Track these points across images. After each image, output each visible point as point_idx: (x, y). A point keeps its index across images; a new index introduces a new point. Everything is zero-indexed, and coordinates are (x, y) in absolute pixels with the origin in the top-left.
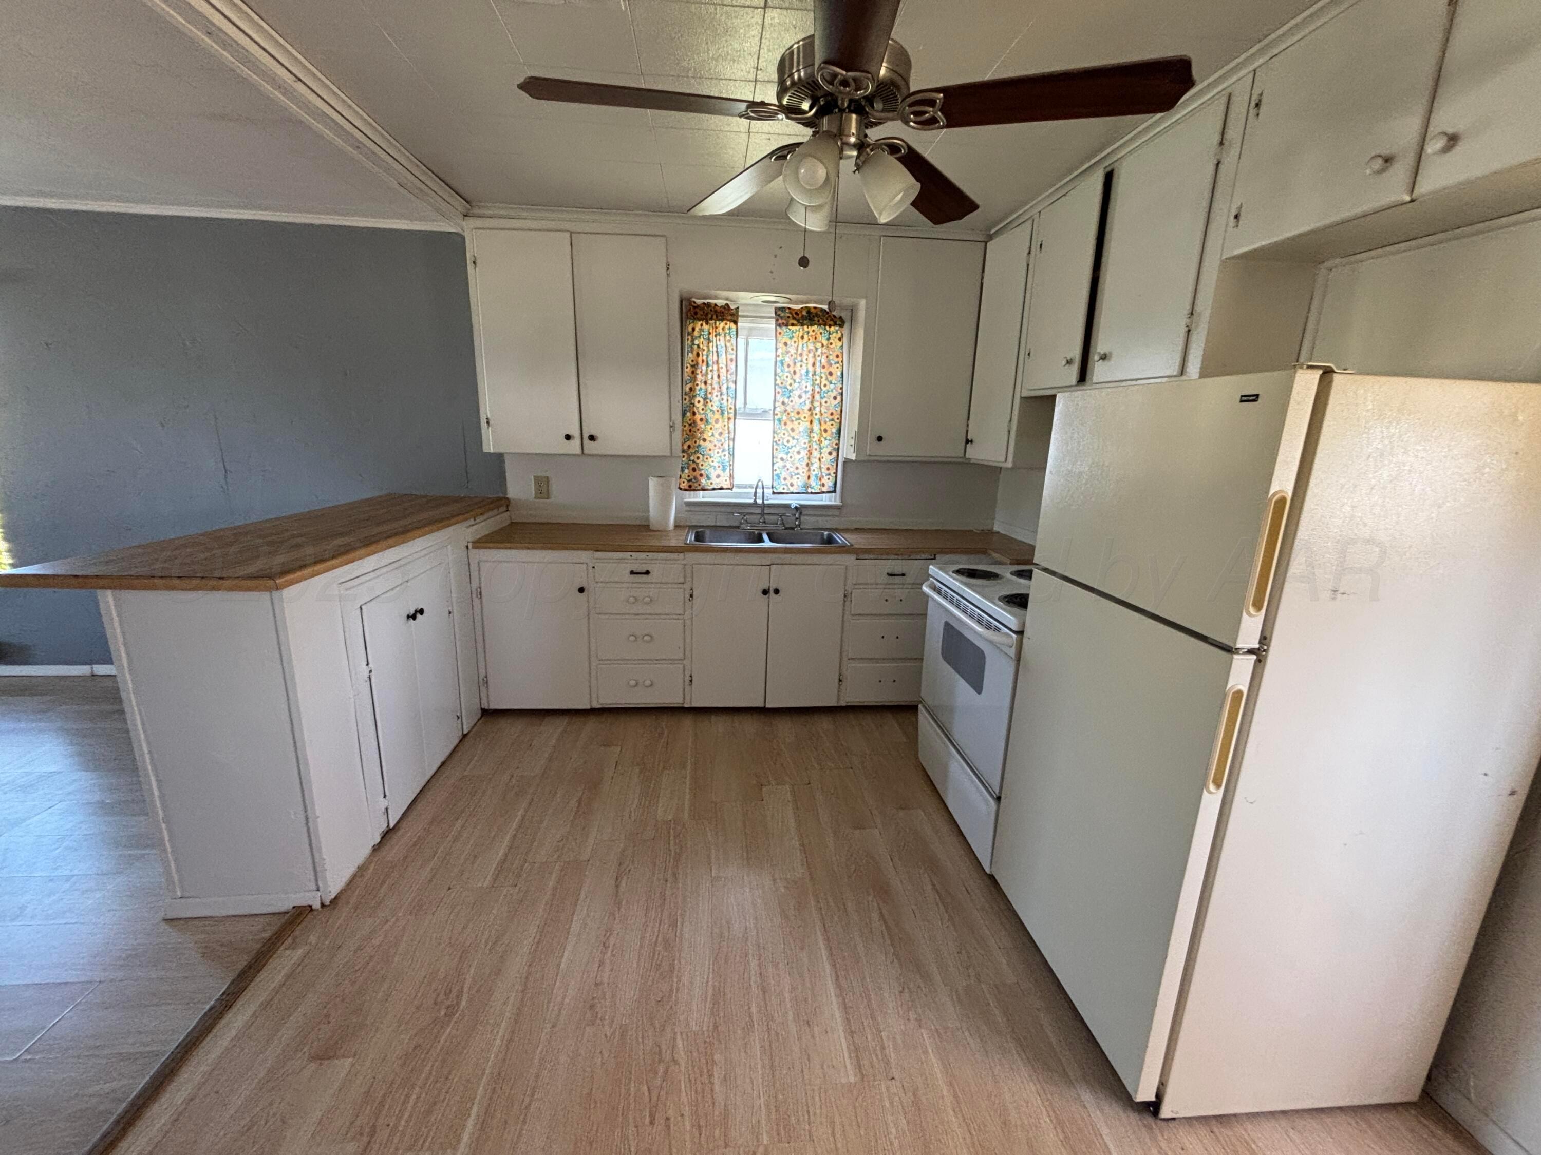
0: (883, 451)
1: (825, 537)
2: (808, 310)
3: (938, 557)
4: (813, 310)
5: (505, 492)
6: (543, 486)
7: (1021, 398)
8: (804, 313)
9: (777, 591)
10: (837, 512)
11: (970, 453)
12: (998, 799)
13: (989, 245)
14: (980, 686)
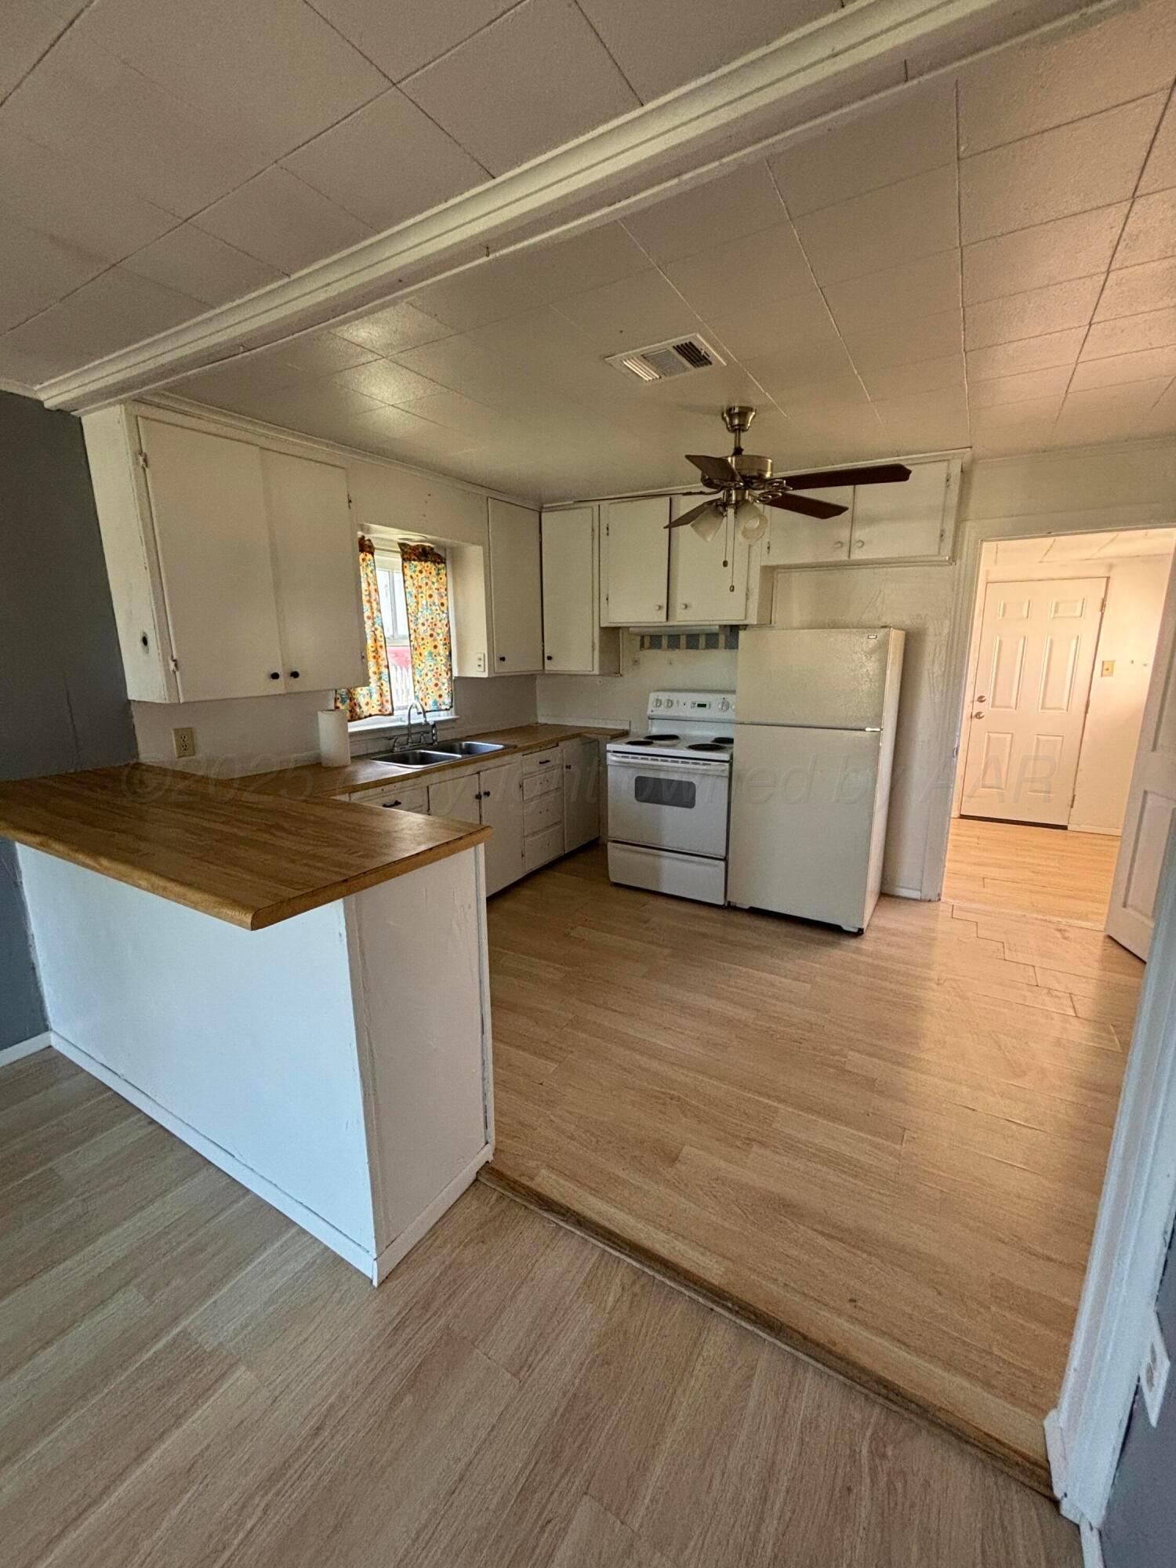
0: (508, 668)
1: (464, 747)
2: (424, 548)
3: (560, 744)
4: (427, 549)
5: (137, 755)
6: (186, 741)
7: (602, 629)
8: (420, 550)
9: (487, 794)
10: (453, 725)
11: (549, 666)
12: (725, 860)
13: (543, 515)
14: (690, 804)
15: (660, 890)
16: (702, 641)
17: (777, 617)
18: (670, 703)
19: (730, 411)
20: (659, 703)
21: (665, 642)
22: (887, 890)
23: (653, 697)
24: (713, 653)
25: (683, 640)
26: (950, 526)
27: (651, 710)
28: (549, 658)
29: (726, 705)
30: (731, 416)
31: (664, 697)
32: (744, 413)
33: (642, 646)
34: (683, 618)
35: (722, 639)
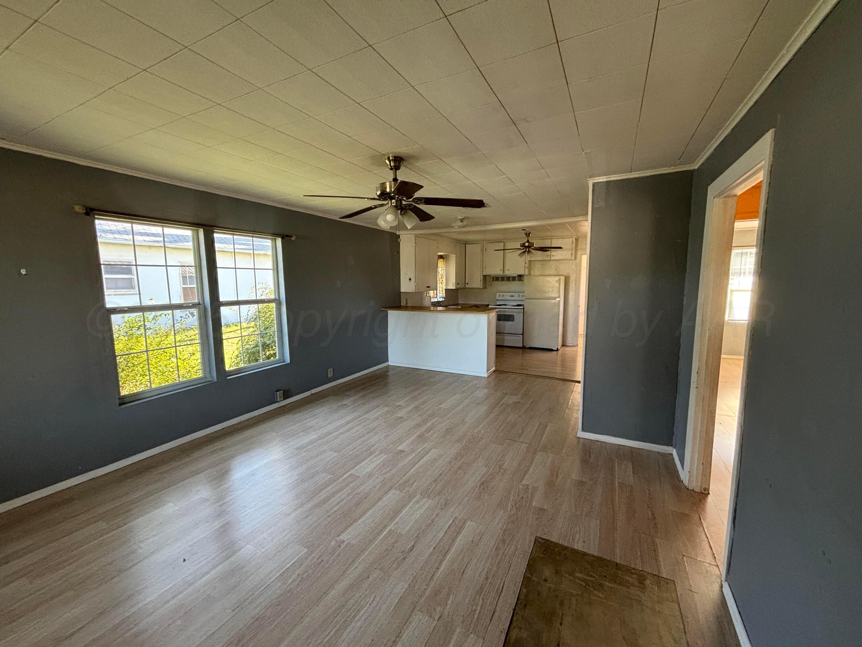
5: (401, 304)
6: (407, 301)
7: (483, 276)
10: (444, 302)
11: (467, 286)
12: (523, 334)
13: (467, 245)
14: (513, 320)
15: (505, 345)
16: (511, 279)
17: (532, 273)
18: (503, 295)
19: (526, 233)
20: (500, 296)
21: (500, 279)
22: (564, 344)
23: (498, 294)
24: (514, 282)
25: (505, 279)
26: (574, 252)
27: (498, 298)
28: (467, 284)
29: (519, 296)
30: (527, 234)
31: (501, 294)
32: (529, 234)
33: (493, 280)
34: (508, 273)
35: (517, 278)
